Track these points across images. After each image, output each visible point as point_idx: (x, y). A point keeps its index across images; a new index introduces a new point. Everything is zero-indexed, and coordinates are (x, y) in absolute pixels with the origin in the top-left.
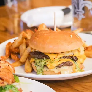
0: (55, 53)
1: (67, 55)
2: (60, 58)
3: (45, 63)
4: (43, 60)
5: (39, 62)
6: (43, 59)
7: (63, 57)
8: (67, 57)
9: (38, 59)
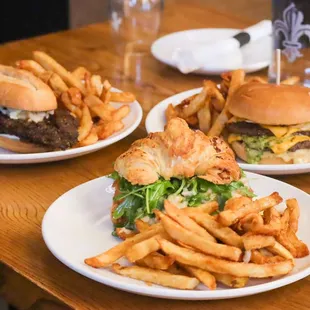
0: (283, 126)
1: (304, 129)
2: (294, 134)
3: (268, 144)
4: (260, 139)
5: (255, 142)
6: (260, 135)
7: (298, 132)
8: (303, 133)
9: (250, 136)
